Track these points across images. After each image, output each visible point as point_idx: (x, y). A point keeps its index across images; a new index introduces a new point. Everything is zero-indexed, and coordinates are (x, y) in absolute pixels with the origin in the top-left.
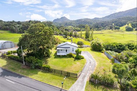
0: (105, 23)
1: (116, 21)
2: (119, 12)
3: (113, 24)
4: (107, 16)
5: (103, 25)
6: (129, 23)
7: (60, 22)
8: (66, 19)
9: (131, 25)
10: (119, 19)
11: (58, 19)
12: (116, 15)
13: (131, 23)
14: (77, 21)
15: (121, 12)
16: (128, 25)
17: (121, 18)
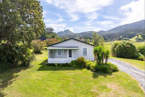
0: (112, 35)
1: (123, 34)
2: (125, 25)
3: (121, 36)
4: (113, 29)
5: (110, 37)
6: (139, 35)
7: (63, 35)
8: (70, 32)
9: (141, 36)
10: (126, 31)
11: (61, 32)
12: (122, 28)
13: (141, 35)
14: (82, 33)
15: (127, 25)
16: (138, 36)
17: (129, 30)
